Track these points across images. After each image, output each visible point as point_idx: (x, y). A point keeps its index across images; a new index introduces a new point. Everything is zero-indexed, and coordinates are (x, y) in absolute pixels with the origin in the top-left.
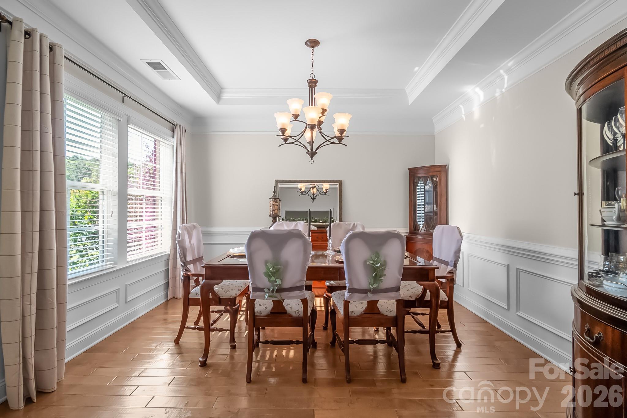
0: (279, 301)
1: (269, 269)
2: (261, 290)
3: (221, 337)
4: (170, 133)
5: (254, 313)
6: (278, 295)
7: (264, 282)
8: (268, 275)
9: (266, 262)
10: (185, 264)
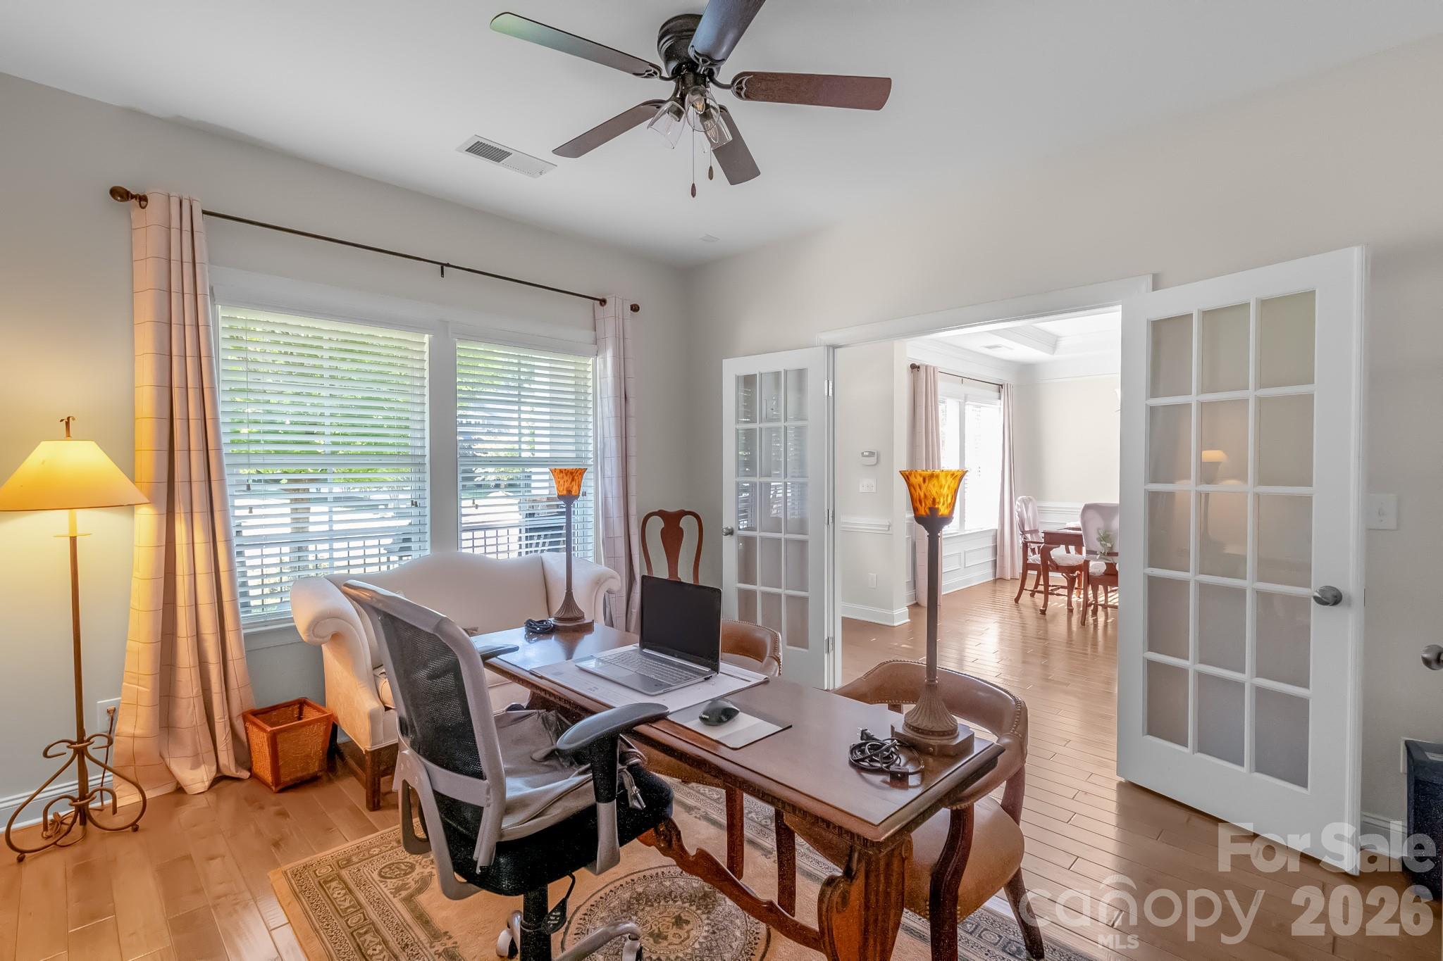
0: (1112, 564)
1: (1100, 534)
2: (1094, 553)
3: (1063, 599)
4: (997, 394)
5: (1088, 573)
6: (1109, 558)
7: (1097, 546)
8: (1099, 540)
9: (1098, 529)
10: (1024, 532)
